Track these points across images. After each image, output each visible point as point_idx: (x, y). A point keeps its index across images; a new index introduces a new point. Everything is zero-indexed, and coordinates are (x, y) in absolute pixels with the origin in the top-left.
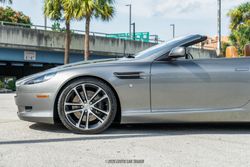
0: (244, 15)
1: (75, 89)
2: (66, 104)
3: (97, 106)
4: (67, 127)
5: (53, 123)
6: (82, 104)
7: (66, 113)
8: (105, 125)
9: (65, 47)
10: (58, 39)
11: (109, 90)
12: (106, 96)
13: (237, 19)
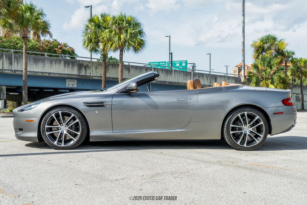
0: (266, 46)
1: (53, 115)
2: (46, 126)
3: (71, 128)
4: (48, 144)
5: (38, 141)
6: (59, 126)
7: (47, 133)
8: (77, 142)
9: (102, 75)
10: (96, 68)
11: (80, 115)
12: (77, 120)
13: (260, 50)
